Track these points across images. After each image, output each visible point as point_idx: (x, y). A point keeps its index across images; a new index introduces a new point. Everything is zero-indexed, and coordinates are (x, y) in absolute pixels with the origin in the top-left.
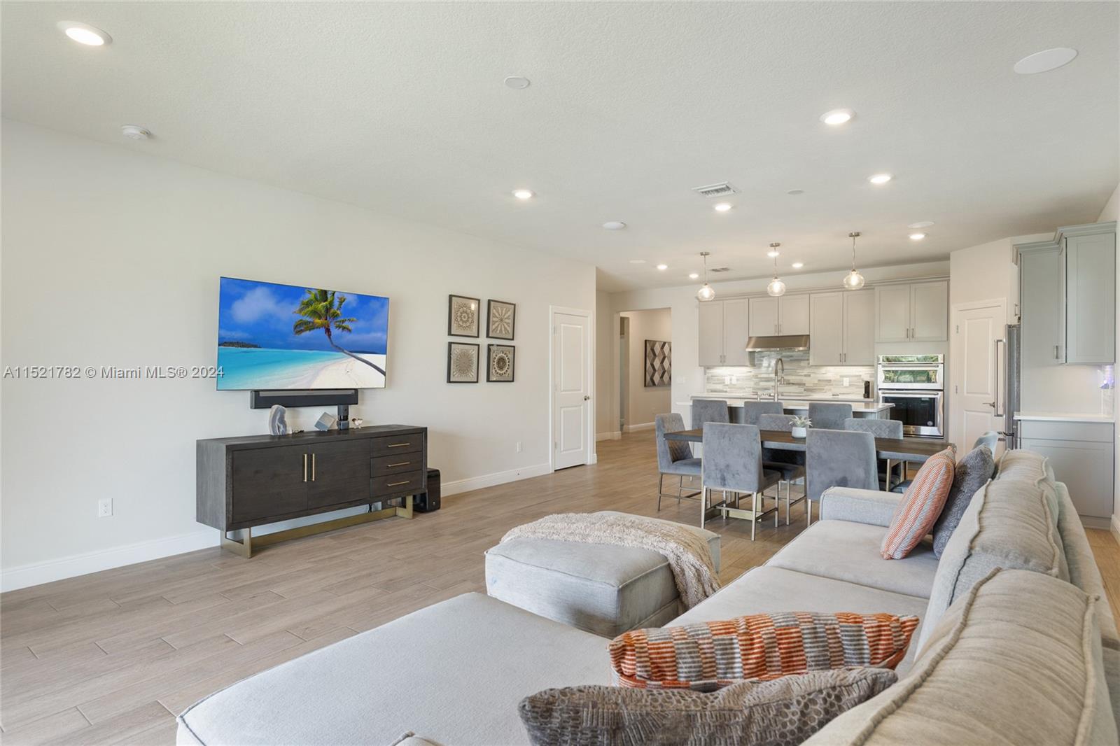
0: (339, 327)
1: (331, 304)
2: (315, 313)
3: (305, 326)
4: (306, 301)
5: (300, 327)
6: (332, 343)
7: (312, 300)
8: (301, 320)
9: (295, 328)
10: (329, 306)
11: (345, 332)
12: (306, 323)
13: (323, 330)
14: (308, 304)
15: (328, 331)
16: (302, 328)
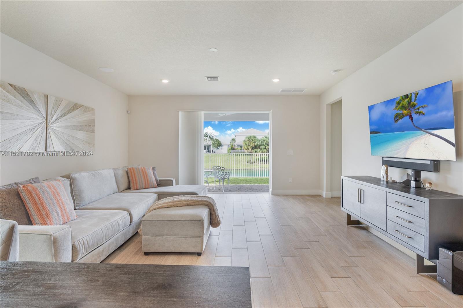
0: (417, 113)
1: (411, 99)
2: (403, 107)
3: (399, 117)
4: (398, 101)
5: (398, 117)
6: (414, 125)
7: (400, 100)
8: (397, 113)
9: (394, 119)
10: (410, 101)
11: (421, 116)
12: (399, 114)
13: (408, 117)
14: (399, 103)
15: (411, 117)
16: (398, 118)
